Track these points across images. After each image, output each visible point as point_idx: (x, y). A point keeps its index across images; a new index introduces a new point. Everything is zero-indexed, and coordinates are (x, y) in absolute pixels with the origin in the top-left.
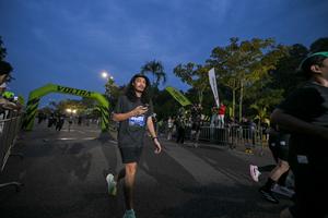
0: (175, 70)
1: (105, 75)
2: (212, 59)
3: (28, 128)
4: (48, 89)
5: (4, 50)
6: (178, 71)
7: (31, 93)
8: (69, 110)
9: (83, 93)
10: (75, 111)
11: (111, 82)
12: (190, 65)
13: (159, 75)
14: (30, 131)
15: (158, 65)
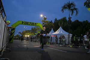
1: (42, 16)
11: (45, 19)
13: (72, 10)
14: (12, 43)
15: (72, 4)
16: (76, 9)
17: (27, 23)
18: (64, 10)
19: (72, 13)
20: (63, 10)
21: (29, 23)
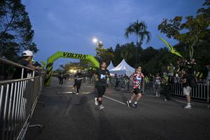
0: (160, 27)
1: (95, 40)
2: (206, 7)
3: (47, 84)
4: (58, 55)
5: (33, 31)
6: (163, 28)
7: (48, 59)
8: (72, 71)
9: (80, 56)
10: (75, 71)
11: (100, 45)
12: (177, 19)
13: (142, 34)
14: (49, 86)
15: (141, 24)
16: (147, 33)
17: (71, 56)
18: (129, 34)
19: (142, 39)
20: (127, 34)
21: (74, 56)
